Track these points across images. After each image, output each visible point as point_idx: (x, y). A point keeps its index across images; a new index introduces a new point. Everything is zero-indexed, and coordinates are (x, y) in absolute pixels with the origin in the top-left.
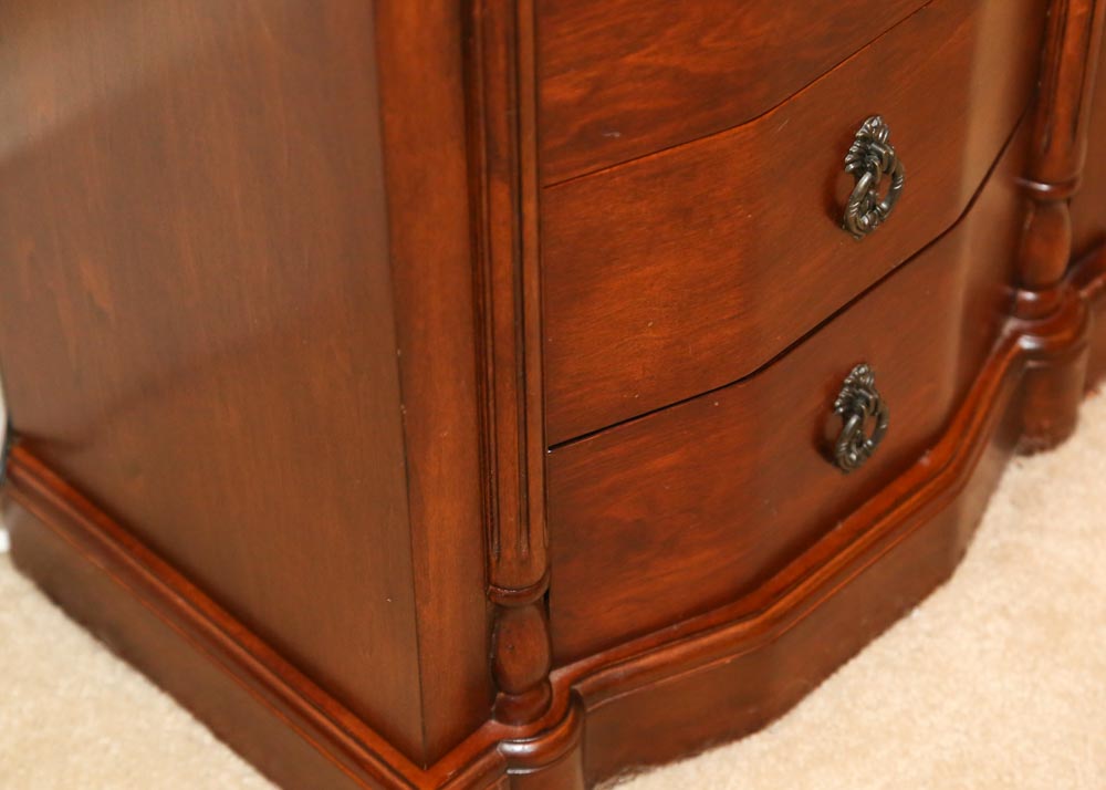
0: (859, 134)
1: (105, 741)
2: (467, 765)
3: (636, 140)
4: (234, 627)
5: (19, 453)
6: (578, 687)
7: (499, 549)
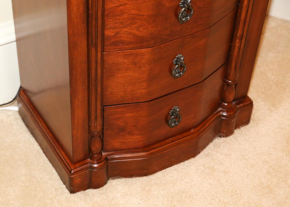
0: (177, 57)
1: (23, 148)
2: (81, 166)
3: (125, 46)
4: (48, 131)
5: (22, 92)
6: (108, 157)
7: (91, 123)
